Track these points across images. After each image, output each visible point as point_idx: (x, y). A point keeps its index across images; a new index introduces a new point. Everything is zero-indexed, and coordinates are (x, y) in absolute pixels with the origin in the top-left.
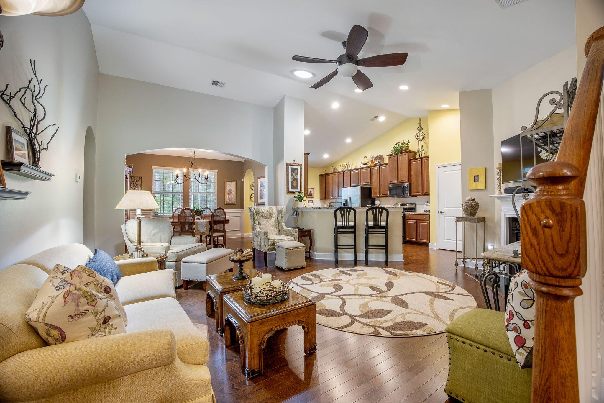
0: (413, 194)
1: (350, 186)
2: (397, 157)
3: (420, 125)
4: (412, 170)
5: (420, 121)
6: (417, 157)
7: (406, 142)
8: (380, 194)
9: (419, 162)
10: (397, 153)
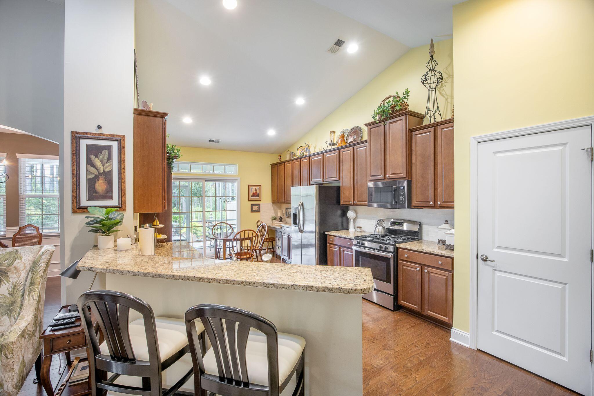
0: (415, 203)
1: (308, 184)
2: (385, 126)
3: (432, 57)
4: (414, 153)
5: (432, 46)
6: (424, 124)
7: (402, 96)
8: (354, 200)
9: (429, 134)
10: (383, 117)
